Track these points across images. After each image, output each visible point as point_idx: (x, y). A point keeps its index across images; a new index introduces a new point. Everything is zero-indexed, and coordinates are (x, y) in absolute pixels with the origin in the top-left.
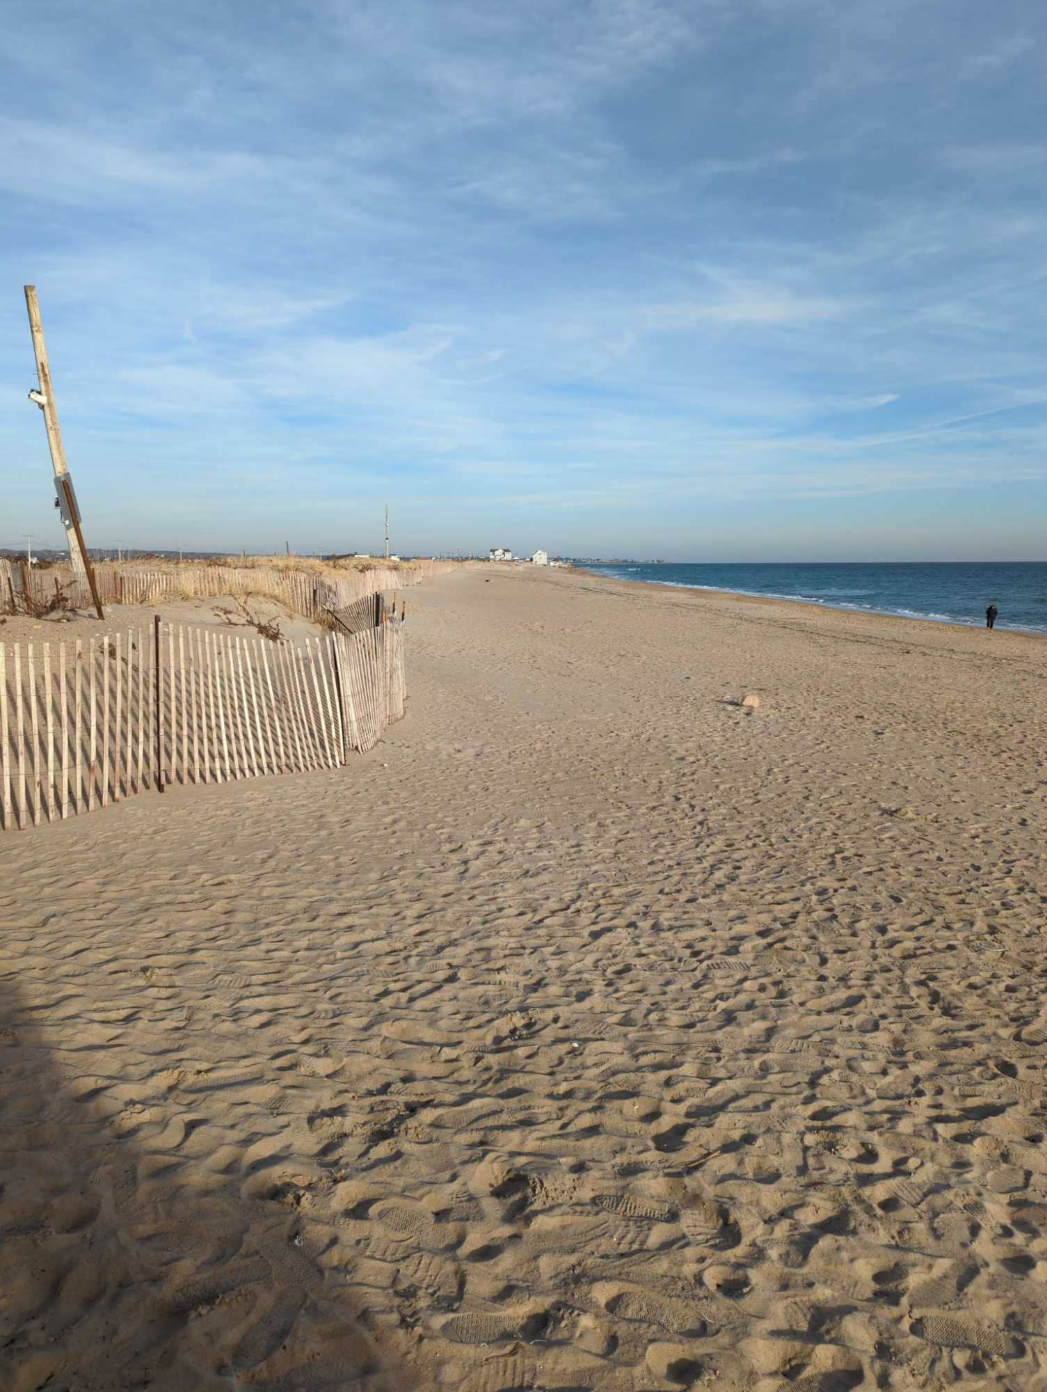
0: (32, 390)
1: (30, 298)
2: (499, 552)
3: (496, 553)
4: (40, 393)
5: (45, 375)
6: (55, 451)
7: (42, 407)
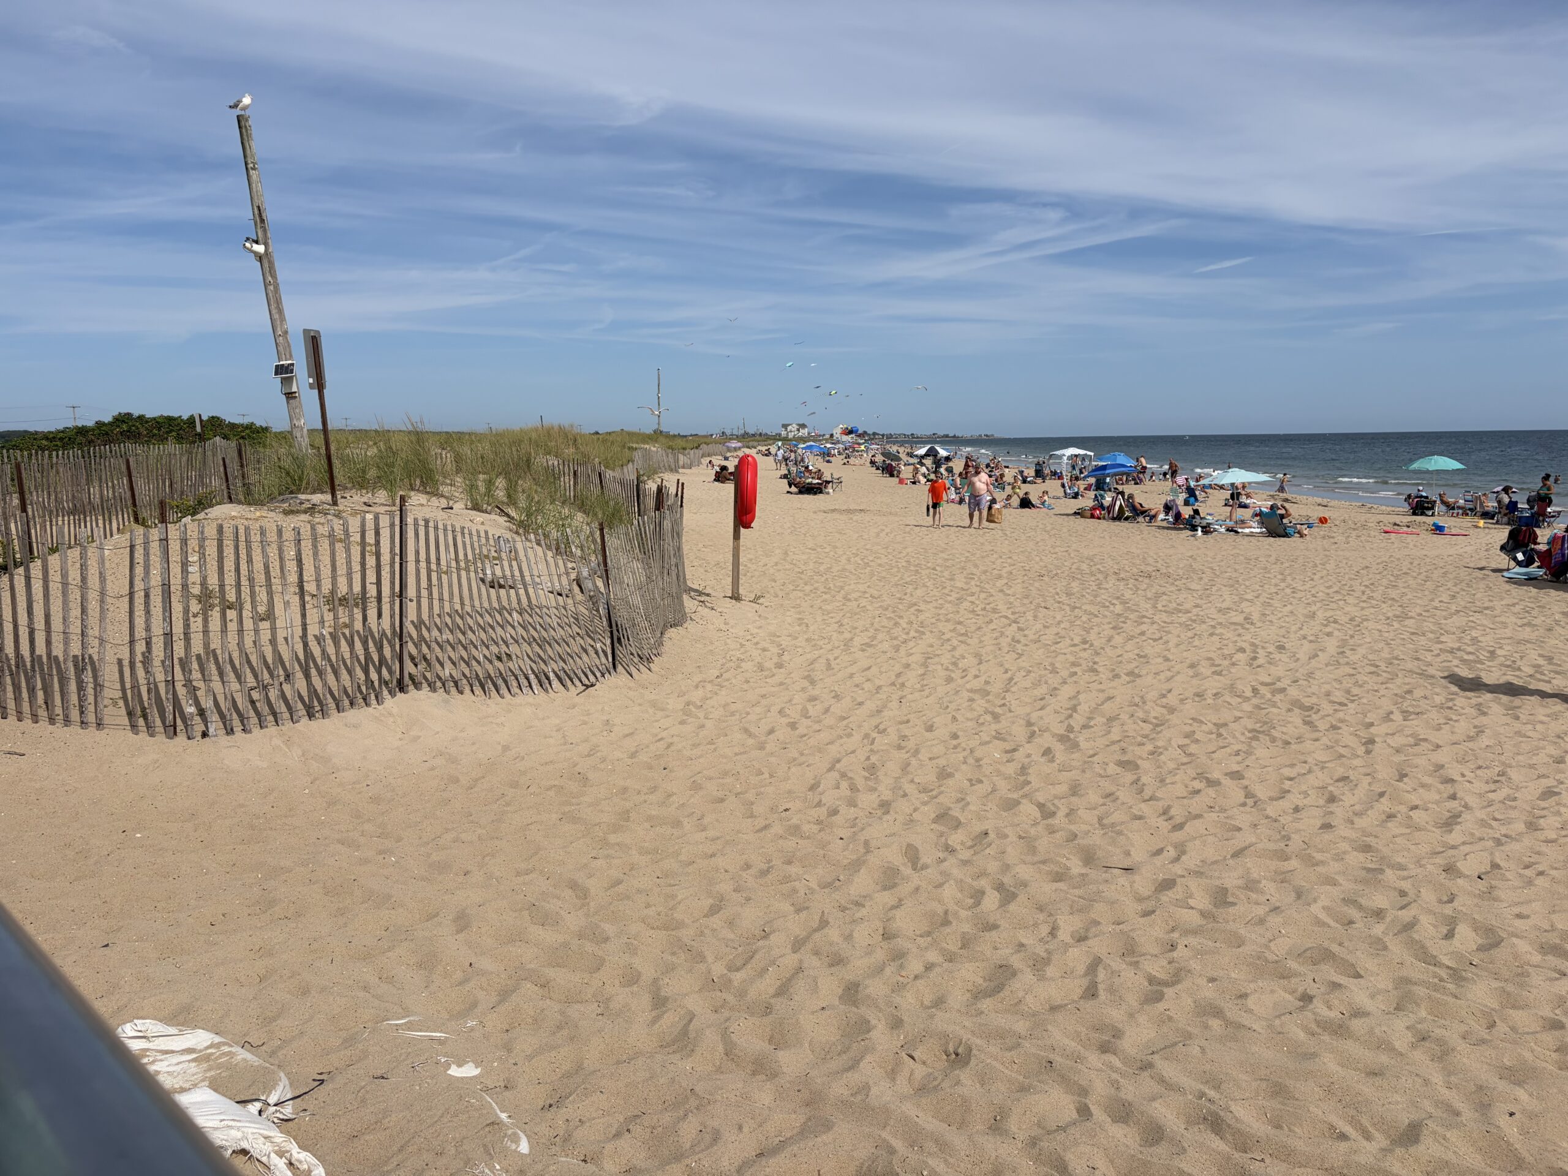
0: (248, 239)
1: (244, 130)
2: (793, 428)
3: (789, 428)
4: (257, 242)
5: (262, 221)
6: (274, 311)
7: (260, 258)
